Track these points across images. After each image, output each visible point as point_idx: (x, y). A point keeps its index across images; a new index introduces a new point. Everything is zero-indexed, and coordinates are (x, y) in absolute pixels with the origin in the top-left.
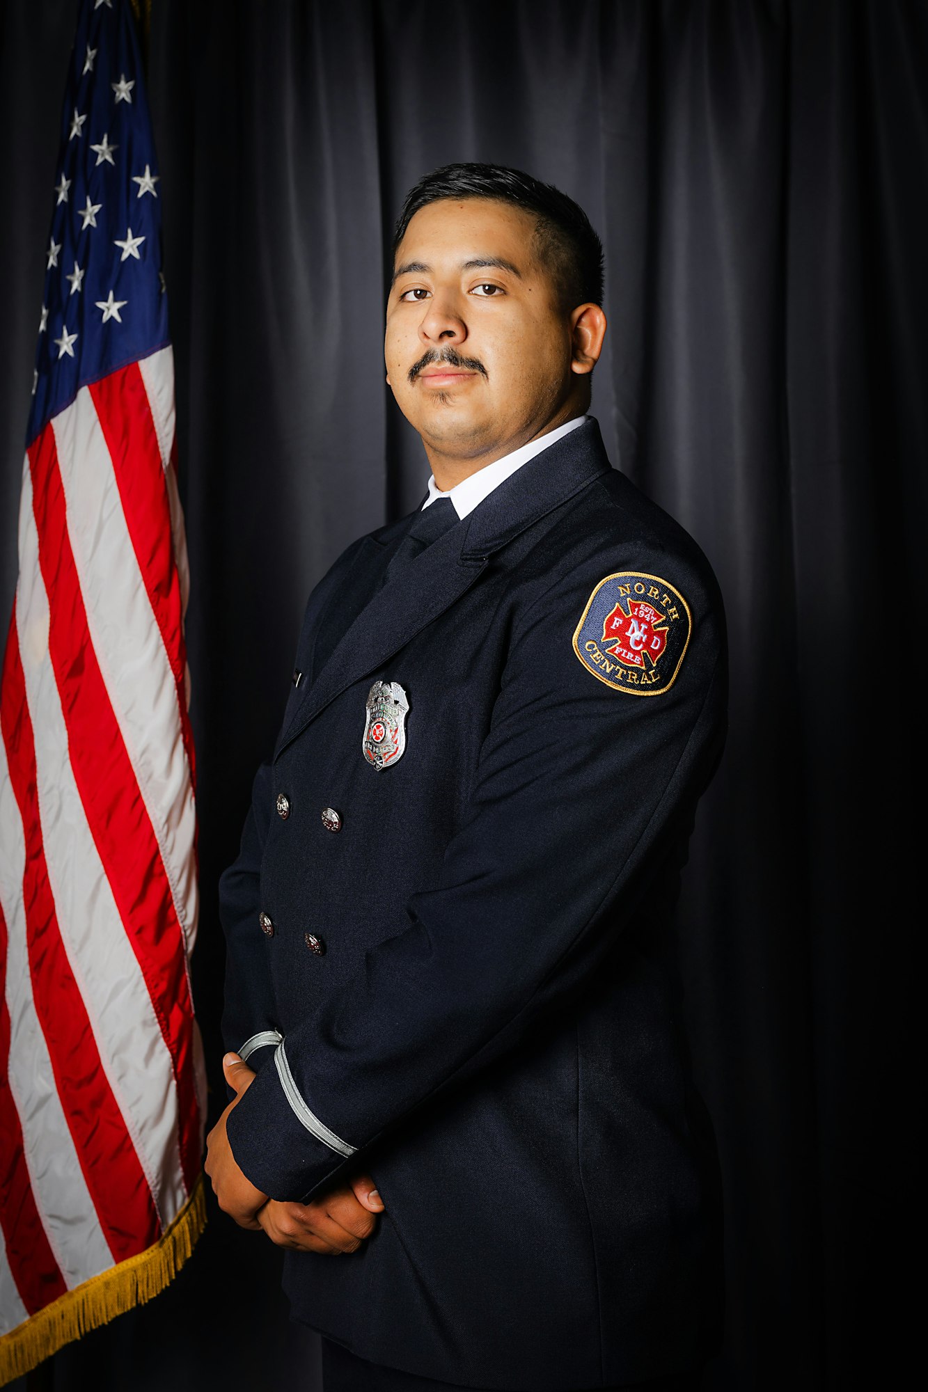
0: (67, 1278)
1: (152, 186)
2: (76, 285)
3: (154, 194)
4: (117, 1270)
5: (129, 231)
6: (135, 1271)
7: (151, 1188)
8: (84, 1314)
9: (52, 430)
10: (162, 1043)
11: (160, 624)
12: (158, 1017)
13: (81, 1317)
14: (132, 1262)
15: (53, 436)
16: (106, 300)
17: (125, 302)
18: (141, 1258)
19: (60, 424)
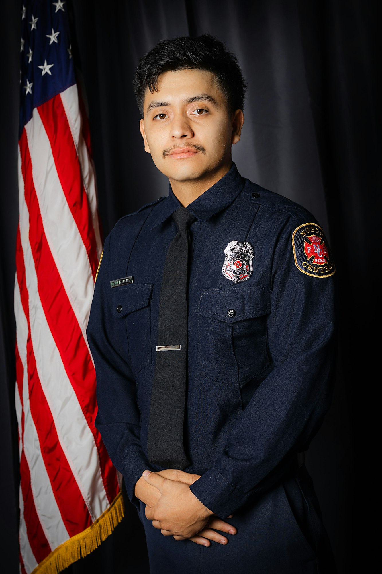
0: (51, 545)
1: (62, 6)
2: (30, 59)
3: (63, 10)
4: (71, 541)
5: (53, 30)
6: (79, 541)
7: (85, 500)
8: (58, 563)
9: (25, 131)
10: (88, 429)
11: (76, 222)
12: (85, 416)
13: (57, 564)
14: (77, 537)
15: (26, 134)
16: (43, 65)
17: (53, 65)
18: (82, 534)
19: (28, 127)
